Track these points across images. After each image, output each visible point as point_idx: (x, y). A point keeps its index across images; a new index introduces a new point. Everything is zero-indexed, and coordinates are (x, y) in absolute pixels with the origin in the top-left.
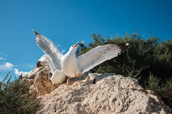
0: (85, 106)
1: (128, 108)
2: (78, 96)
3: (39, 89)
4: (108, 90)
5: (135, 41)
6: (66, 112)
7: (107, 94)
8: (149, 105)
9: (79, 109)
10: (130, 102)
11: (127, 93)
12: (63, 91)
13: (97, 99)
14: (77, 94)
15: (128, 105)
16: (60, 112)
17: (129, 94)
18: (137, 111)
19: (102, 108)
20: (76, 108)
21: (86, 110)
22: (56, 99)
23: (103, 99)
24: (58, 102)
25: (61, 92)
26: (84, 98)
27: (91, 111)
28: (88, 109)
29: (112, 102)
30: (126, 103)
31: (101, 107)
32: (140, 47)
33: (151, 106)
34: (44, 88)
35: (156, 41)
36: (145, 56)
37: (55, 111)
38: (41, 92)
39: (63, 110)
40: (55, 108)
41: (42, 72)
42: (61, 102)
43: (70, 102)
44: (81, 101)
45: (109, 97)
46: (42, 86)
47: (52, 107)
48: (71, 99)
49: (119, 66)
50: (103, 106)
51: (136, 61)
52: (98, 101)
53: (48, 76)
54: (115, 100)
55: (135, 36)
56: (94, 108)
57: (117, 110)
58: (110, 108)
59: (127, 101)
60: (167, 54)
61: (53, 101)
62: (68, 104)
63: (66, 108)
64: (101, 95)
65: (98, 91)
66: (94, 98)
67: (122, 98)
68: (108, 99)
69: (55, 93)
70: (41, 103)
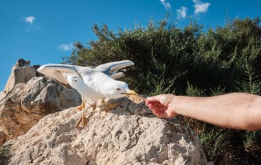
0: (77, 147)
1: (137, 142)
2: (66, 134)
3: (9, 129)
4: (111, 119)
5: (165, 33)
6: (49, 161)
7: (109, 125)
8: (164, 134)
9: (66, 153)
10: (140, 133)
11: (137, 120)
12: (46, 127)
13: (95, 134)
14: (65, 131)
15: (137, 138)
16: (39, 162)
17: (139, 121)
18: (149, 144)
19: (102, 148)
20: (61, 153)
21: (79, 153)
22: (33, 143)
23: (103, 133)
24: (34, 147)
25: (43, 130)
26: (76, 136)
27: (87, 154)
28: (82, 152)
29: (116, 136)
30: (134, 136)
31: (100, 145)
32: (172, 42)
33: (168, 135)
34: (18, 126)
35: (196, 31)
36: (180, 56)
37: (32, 162)
38: (13, 134)
39: (44, 158)
40: (31, 157)
41: (9, 100)
42: (40, 146)
43: (53, 145)
44: (71, 141)
45: (112, 129)
46: (13, 124)
47: (26, 155)
48: (55, 140)
49: (141, 75)
50: (103, 144)
51: (167, 66)
52: (96, 137)
53: (20, 105)
54: (119, 132)
55: (164, 24)
56: (91, 149)
57: (123, 148)
58: (114, 146)
59: (136, 132)
60: (216, 49)
61: (28, 147)
62: (51, 149)
63: (47, 155)
64: (100, 128)
65: (95, 123)
66: (90, 133)
67: (130, 129)
68: (110, 133)
69: (33, 133)
70: (11, 152)
